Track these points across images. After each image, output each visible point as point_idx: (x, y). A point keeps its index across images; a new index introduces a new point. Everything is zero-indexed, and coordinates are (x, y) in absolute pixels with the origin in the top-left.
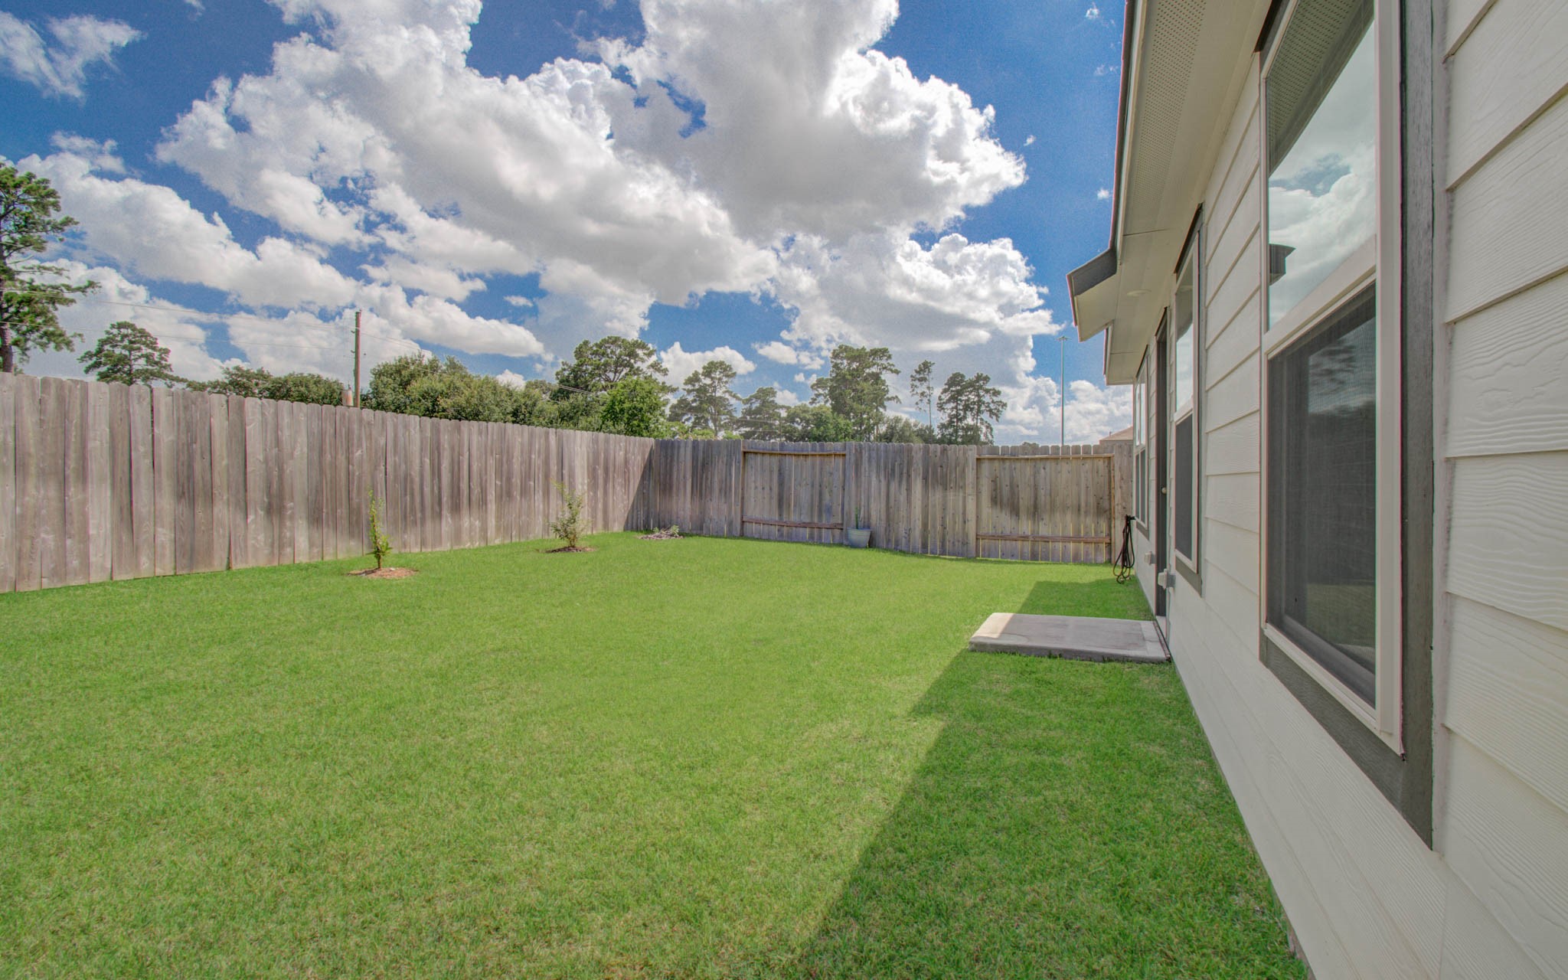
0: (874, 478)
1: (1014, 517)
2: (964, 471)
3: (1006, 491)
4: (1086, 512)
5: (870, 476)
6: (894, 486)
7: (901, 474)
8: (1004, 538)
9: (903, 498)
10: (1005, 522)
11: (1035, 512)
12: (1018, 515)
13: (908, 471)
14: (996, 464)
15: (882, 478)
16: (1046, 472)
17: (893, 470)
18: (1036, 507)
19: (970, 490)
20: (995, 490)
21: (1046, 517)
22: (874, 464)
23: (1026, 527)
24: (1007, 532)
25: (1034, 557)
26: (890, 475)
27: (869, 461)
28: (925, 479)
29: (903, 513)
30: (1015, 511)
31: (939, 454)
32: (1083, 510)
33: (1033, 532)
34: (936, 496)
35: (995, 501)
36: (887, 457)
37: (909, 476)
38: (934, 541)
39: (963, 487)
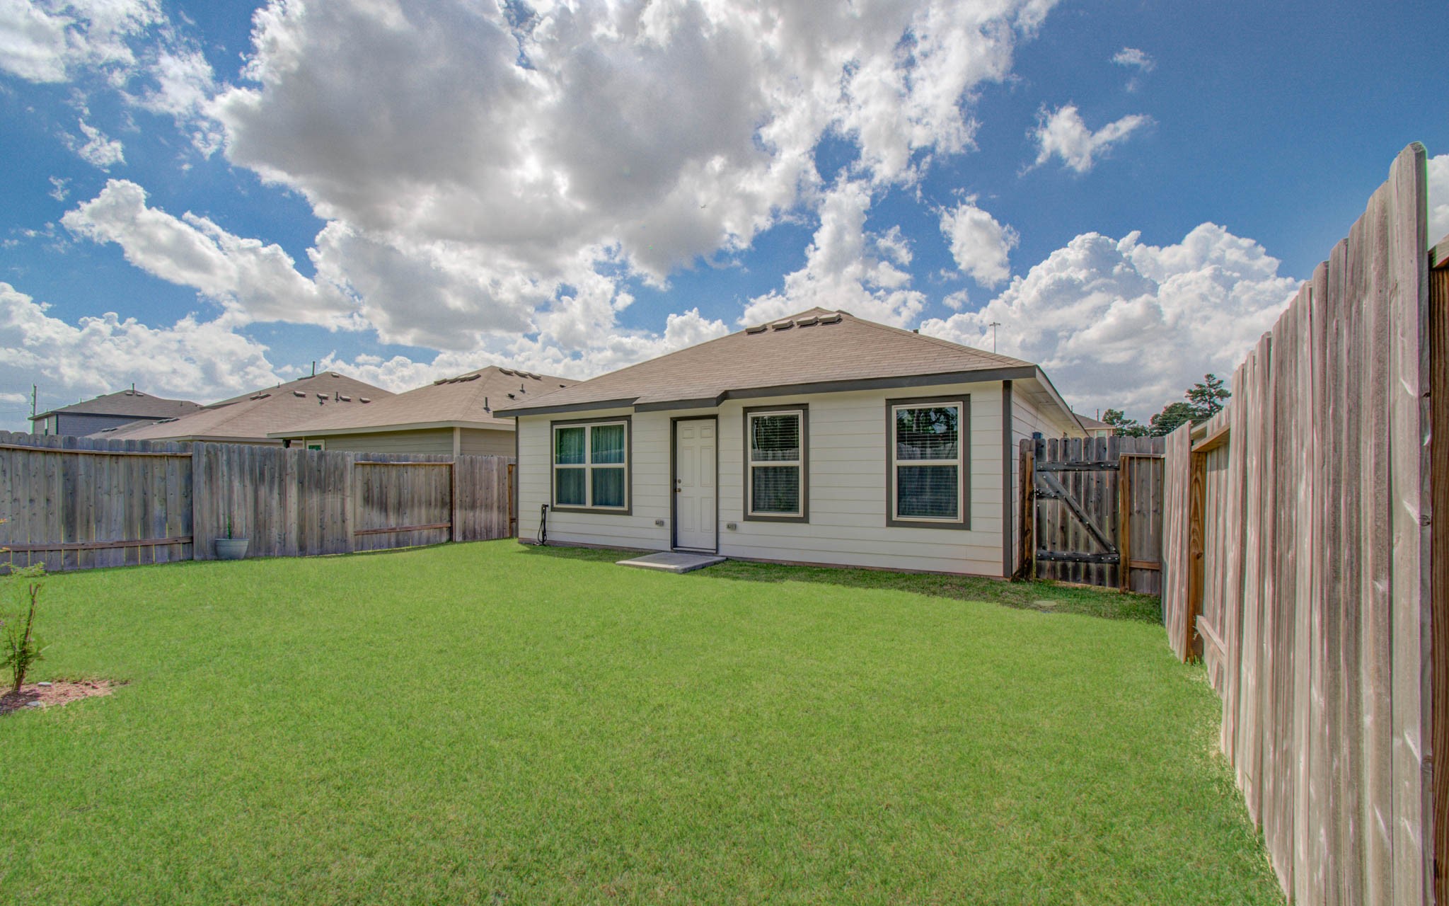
0: (237, 484)
1: (383, 514)
2: (342, 474)
3: (376, 491)
4: (436, 505)
5: (230, 481)
6: (263, 491)
7: (273, 478)
8: (376, 532)
9: (275, 502)
10: (376, 518)
11: (400, 508)
12: (386, 510)
13: (280, 475)
14: (368, 468)
15: (248, 483)
16: (409, 475)
17: (262, 474)
18: (399, 503)
19: (348, 492)
20: (368, 490)
21: (408, 511)
22: (236, 469)
23: (393, 521)
24: (377, 527)
25: (398, 544)
26: (258, 479)
27: (229, 463)
28: (301, 482)
29: (276, 517)
30: (383, 507)
31: (316, 459)
32: (433, 504)
33: (398, 524)
34: (314, 500)
35: (367, 500)
36: (253, 461)
37: (281, 480)
38: (313, 542)
39: (342, 490)
